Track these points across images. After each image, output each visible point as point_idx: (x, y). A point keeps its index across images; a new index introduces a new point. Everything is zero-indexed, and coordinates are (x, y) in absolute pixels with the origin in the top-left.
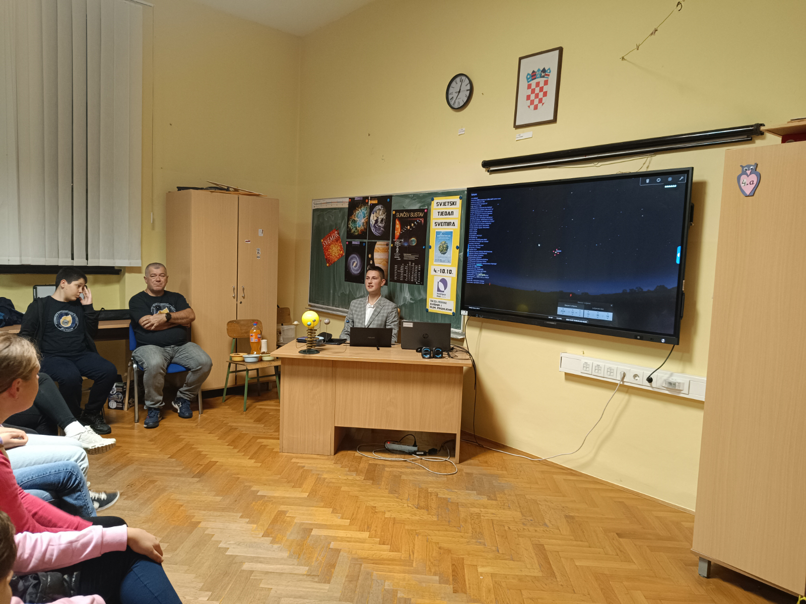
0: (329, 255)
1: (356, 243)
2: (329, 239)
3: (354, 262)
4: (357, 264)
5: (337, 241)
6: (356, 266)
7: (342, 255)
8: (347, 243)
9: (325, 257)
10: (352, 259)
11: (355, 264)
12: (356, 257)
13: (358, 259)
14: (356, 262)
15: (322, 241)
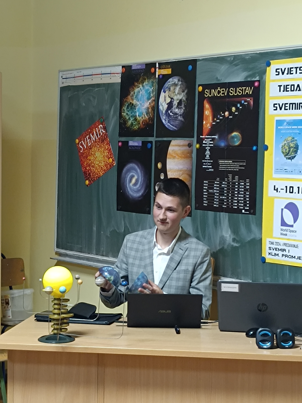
0: (89, 166)
1: (136, 144)
2: (90, 138)
3: (132, 177)
4: (137, 181)
5: (103, 141)
6: (135, 184)
7: (111, 165)
8: (120, 144)
9: (83, 170)
10: (129, 171)
11: (134, 181)
12: (136, 167)
13: (139, 171)
14: (136, 177)
15: (77, 141)
